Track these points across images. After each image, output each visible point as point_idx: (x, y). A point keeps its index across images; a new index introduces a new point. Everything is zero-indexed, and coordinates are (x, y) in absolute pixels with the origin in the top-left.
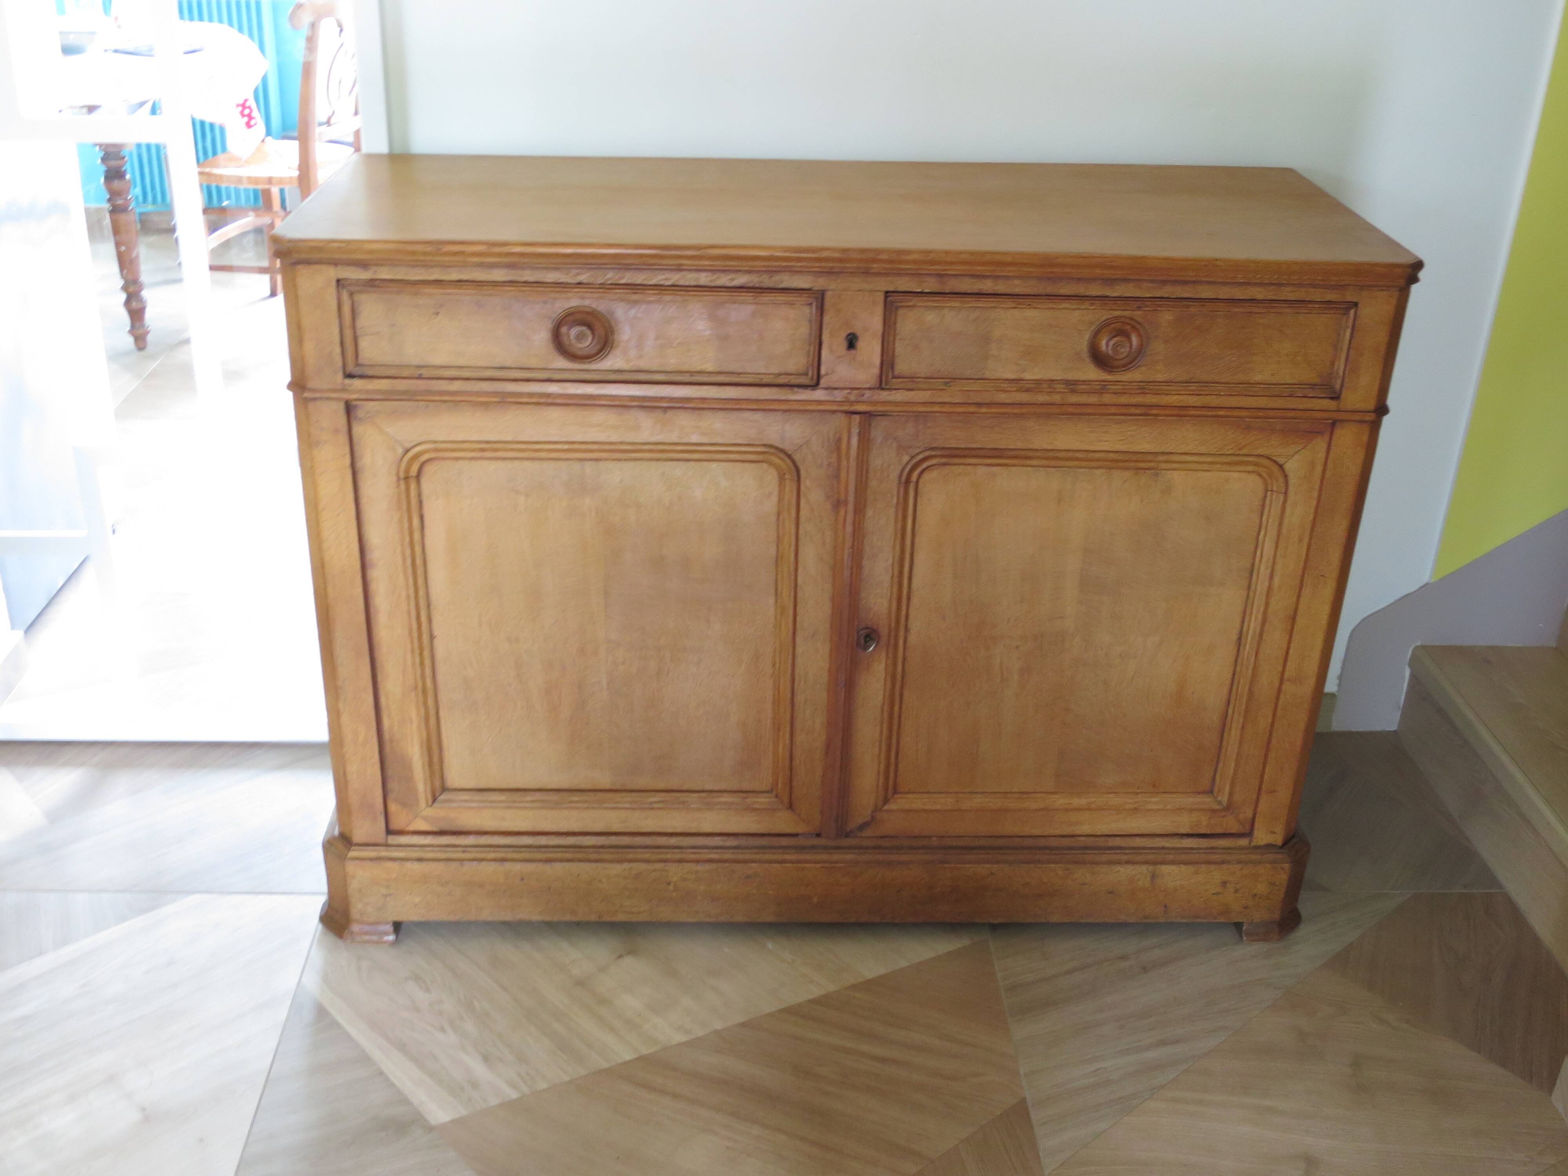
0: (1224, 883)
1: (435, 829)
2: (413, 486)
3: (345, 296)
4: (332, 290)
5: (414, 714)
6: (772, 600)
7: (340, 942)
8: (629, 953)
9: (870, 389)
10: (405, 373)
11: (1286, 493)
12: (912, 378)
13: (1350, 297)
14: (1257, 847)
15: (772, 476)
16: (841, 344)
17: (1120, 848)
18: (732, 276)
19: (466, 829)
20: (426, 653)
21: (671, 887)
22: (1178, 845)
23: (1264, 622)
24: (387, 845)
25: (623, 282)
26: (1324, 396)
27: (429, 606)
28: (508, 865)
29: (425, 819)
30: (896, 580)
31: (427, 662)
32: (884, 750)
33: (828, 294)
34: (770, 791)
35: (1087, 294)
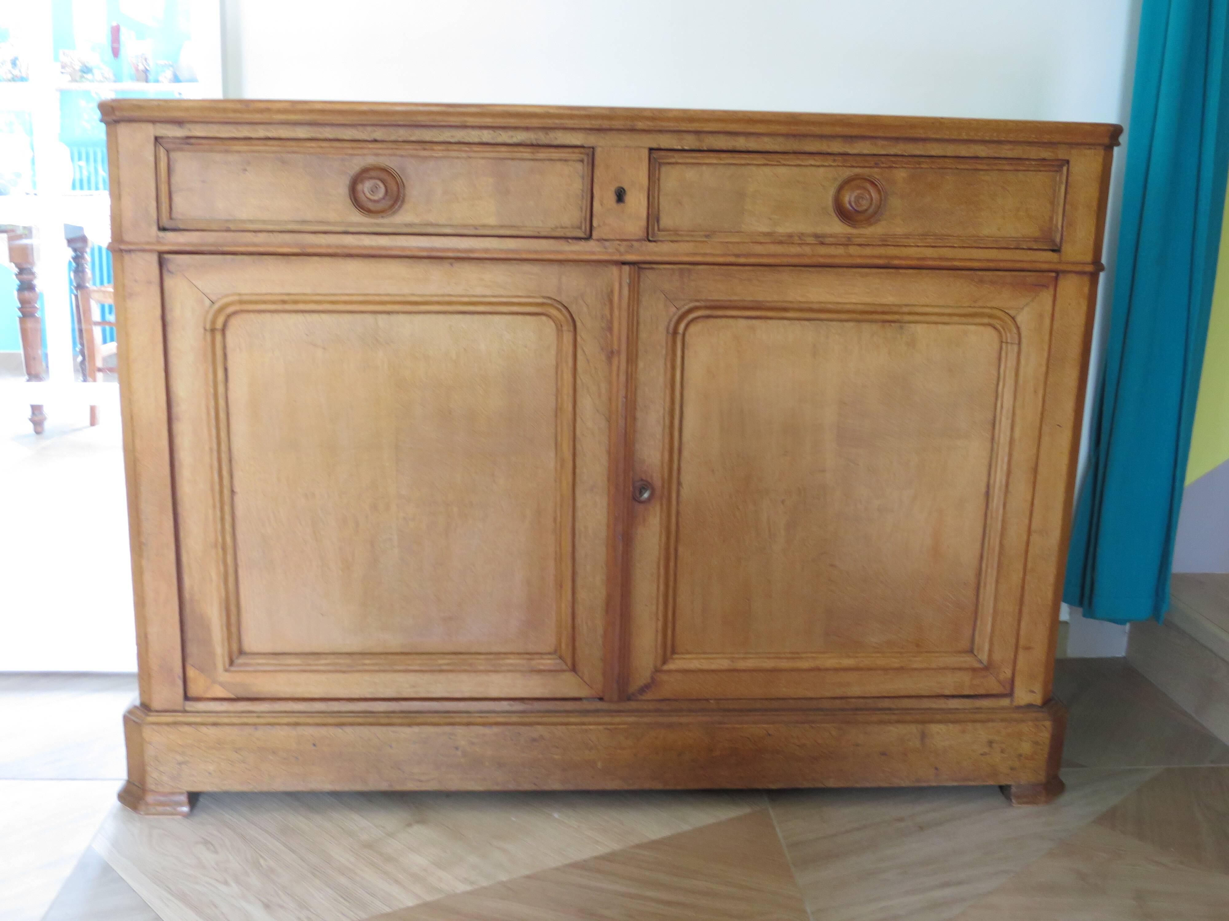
0: (990, 743)
1: (232, 696)
2: (219, 337)
3: (162, 153)
4: (151, 146)
5: (214, 573)
6: (552, 454)
7: (134, 815)
8: (418, 822)
9: (637, 240)
10: (215, 227)
11: (1019, 344)
12: (675, 231)
13: (1062, 154)
14: (1018, 708)
15: (549, 328)
16: (611, 197)
17: (890, 709)
18: (511, 133)
19: (262, 696)
20: (227, 509)
21: (459, 753)
22: (944, 706)
23: (1009, 474)
24: (185, 711)
25: (413, 138)
26: (1046, 248)
27: (230, 461)
28: (301, 730)
29: (222, 685)
30: (667, 430)
31: (228, 518)
32: (661, 607)
33: (598, 151)
34: (555, 652)
35: (829, 151)
